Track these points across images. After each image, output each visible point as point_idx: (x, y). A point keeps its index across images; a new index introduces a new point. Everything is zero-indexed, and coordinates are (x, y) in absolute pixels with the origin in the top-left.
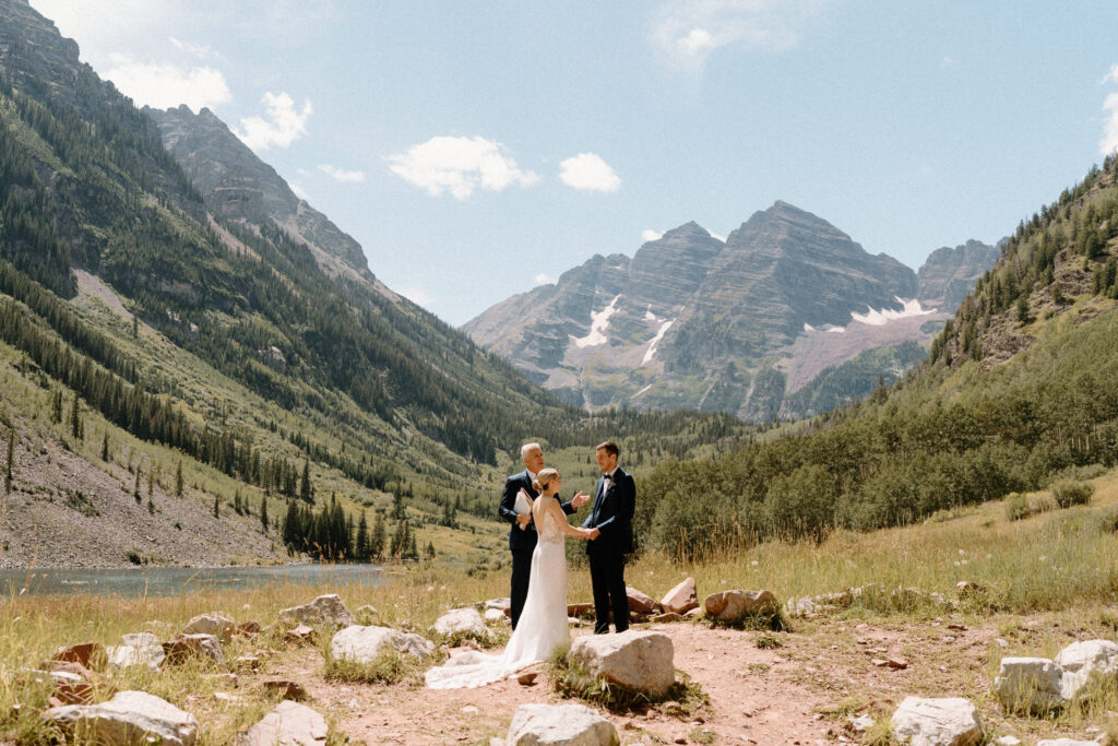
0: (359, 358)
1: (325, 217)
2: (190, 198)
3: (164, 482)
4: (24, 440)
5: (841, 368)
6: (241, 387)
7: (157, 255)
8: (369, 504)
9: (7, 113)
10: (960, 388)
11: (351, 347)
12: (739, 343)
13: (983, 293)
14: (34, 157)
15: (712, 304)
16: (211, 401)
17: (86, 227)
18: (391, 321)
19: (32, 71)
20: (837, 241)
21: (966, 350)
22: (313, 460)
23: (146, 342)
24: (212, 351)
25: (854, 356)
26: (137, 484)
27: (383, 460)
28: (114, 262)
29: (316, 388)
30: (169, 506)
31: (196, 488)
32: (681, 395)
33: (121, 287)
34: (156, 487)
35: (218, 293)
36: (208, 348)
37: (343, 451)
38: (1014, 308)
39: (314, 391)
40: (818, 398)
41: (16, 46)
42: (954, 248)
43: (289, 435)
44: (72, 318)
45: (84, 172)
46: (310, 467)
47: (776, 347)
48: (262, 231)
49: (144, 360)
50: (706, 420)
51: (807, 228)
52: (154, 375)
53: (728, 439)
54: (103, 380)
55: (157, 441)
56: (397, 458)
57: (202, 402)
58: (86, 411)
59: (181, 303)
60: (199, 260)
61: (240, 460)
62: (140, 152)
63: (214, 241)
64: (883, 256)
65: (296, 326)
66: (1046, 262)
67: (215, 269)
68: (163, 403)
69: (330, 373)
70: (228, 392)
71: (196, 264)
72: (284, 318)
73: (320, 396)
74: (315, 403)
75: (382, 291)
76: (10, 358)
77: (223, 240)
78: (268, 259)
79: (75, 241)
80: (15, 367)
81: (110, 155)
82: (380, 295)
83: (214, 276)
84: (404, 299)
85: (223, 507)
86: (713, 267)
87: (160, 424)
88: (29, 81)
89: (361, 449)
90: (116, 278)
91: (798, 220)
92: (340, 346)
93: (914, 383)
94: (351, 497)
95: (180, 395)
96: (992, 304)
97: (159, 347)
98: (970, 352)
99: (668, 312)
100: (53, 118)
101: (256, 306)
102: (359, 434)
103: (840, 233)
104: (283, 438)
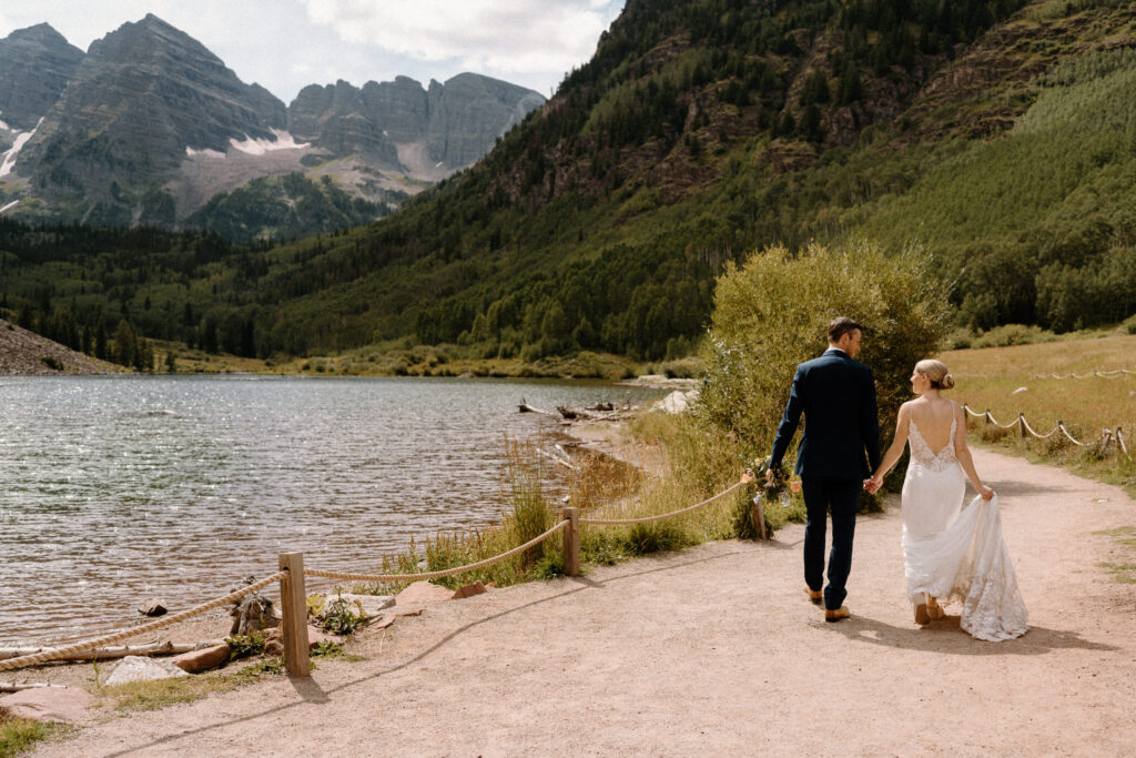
5: (233, 195)
20: (213, 65)
40: (213, 224)
42: (324, 86)
47: (163, 169)
51: (182, 46)
64: (255, 85)
86: (72, 78)
91: (173, 38)
99: (26, 122)
103: (214, 57)
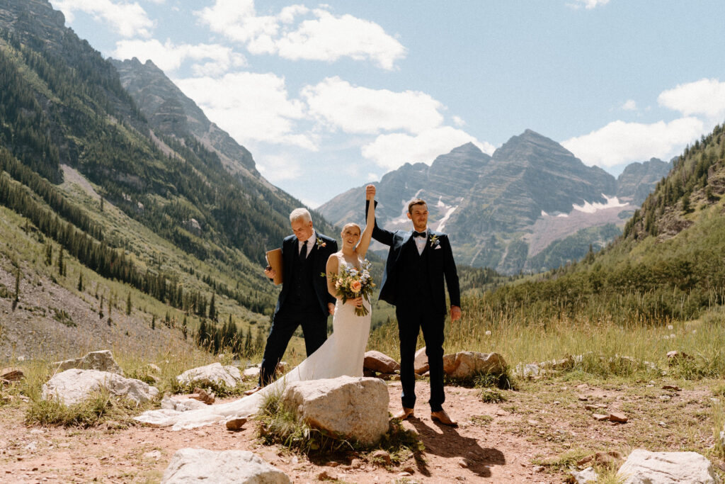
0: (249, 228)
1: (228, 134)
2: (138, 119)
3: (119, 305)
4: (27, 276)
5: (565, 240)
6: (171, 245)
7: (116, 157)
8: (253, 323)
9: (17, 60)
10: (642, 254)
11: (244, 220)
12: (498, 223)
13: (660, 192)
14: (35, 90)
15: (481, 197)
16: (151, 254)
17: (69, 137)
18: (271, 204)
19: (34, 33)
20: (566, 157)
21: (647, 230)
22: (218, 293)
23: (108, 214)
24: (153, 221)
25: (574, 233)
26: (101, 307)
27: (263, 294)
28: (88, 161)
29: (221, 247)
30: (121, 321)
31: (140, 310)
32: (459, 256)
33: (93, 178)
34: (113, 308)
35: (157, 183)
36: (149, 219)
37: (238, 287)
38: (680, 202)
39: (219, 249)
40: (549, 260)
41: (23, 15)
42: (642, 163)
43: (202, 277)
44: (60, 198)
45: (68, 100)
46: (215, 298)
47: (523, 226)
48: (186, 143)
49: (107, 226)
50: (476, 272)
51: (546, 147)
52: (114, 236)
53: (489, 285)
54: (80, 239)
55: (115, 279)
56: (273, 294)
57: (145, 254)
58: (68, 258)
59: (132, 189)
60: (144, 160)
61: (170, 292)
62: (106, 88)
63: (154, 148)
64: (595, 168)
65: (207, 206)
66: (703, 172)
67: (155, 167)
68: (120, 254)
69: (230, 237)
70: (163, 247)
71: (142, 164)
72: (200, 200)
73: (223, 252)
74: (220, 256)
75: (265, 184)
76: (18, 223)
77: (160, 148)
78: (191, 162)
79: (62, 147)
80: (22, 228)
81: (86, 89)
82: (263, 186)
83: (154, 171)
84: (279, 190)
85: (157, 322)
86: (482, 173)
87: (117, 268)
88: (31, 39)
89: (249, 287)
90: (89, 171)
91: (541, 143)
92: (236, 220)
93: (613, 250)
94: (243, 318)
95: (131, 249)
96: (666, 199)
97: (118, 218)
98: (650, 231)
99: (453, 201)
100: (48, 64)
101: (181, 191)
102: (248, 277)
103: (567, 152)
104: (198, 279)
